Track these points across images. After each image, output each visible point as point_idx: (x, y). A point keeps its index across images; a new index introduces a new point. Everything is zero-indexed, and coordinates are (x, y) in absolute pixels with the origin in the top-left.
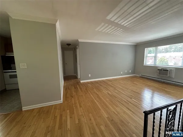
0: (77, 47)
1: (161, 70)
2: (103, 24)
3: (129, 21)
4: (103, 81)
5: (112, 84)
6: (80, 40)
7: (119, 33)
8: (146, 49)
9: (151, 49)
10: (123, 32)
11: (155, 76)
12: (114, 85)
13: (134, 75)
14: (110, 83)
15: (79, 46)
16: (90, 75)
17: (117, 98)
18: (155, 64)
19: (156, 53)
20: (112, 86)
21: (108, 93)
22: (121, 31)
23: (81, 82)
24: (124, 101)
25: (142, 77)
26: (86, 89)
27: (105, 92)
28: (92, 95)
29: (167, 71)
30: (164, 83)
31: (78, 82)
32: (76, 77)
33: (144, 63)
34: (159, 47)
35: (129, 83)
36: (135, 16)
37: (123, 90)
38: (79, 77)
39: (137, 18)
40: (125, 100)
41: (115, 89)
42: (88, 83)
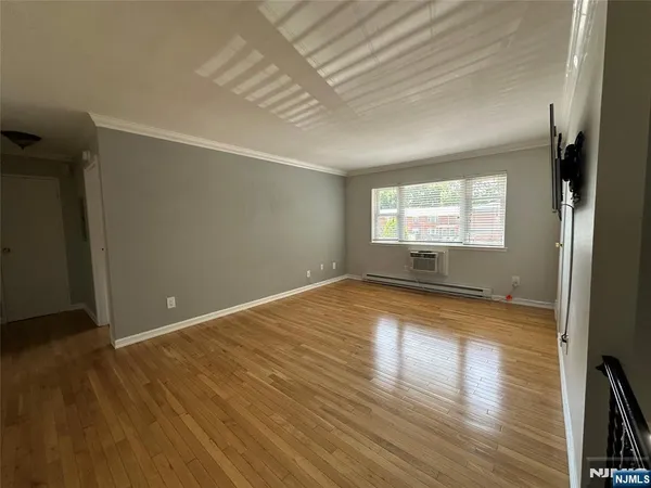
0: (86, 156)
1: (418, 255)
2: (239, 42)
3: (351, 66)
4: (241, 318)
5: (280, 325)
6: (101, 120)
7: (302, 116)
8: (373, 190)
9: (392, 192)
10: (317, 114)
11: (403, 274)
12: (289, 330)
13: (345, 277)
14: (271, 323)
15: (94, 151)
16: (171, 302)
17: (320, 395)
18: (400, 237)
19: (401, 207)
20: (283, 339)
21: (273, 377)
22: (312, 108)
23: (117, 347)
24: (351, 402)
25: (370, 283)
26: (150, 387)
27: (261, 374)
28: (188, 421)
29: (433, 256)
30: (425, 293)
31: (98, 351)
32: (82, 321)
33: (373, 238)
34: (406, 187)
35: (340, 310)
36: (377, 43)
37: (330, 345)
38: (103, 316)
39: (382, 58)
40: (353, 396)
41: (298, 348)
42: (164, 342)
